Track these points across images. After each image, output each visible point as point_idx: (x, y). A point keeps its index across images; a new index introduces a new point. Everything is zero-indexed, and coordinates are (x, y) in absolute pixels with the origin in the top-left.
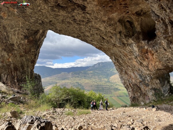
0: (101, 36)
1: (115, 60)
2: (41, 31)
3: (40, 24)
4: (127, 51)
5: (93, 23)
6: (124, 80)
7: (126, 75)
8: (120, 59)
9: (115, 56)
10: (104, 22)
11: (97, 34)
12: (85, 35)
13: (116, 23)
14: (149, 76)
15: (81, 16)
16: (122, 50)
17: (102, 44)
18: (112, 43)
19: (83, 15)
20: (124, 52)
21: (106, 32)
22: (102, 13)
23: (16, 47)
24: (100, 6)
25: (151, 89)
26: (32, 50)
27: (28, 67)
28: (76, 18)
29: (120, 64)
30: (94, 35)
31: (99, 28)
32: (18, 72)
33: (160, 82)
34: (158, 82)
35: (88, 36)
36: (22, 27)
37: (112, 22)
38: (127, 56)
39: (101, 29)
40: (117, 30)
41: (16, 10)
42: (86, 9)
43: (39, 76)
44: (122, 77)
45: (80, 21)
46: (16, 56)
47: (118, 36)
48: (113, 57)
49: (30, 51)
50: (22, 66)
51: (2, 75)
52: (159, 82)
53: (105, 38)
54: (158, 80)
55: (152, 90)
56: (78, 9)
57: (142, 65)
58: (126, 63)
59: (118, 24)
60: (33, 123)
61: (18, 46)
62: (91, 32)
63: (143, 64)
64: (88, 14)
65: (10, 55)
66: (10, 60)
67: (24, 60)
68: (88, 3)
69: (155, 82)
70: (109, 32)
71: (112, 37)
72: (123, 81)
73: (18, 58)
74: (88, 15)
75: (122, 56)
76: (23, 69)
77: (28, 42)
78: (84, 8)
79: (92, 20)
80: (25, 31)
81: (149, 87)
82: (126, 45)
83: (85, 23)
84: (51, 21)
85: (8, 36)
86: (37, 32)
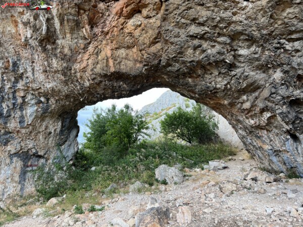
14: (42, 99)
25: (11, 156)
33: (61, 131)
34: (55, 130)
52: (58, 130)
54: (60, 124)
55: (15, 159)
57: (49, 47)
63: (59, 42)
69: (47, 128)
81: (9, 148)
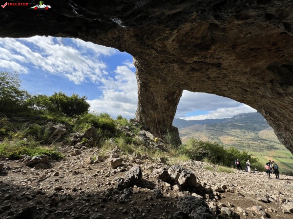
0: (242, 89)
1: (266, 114)
2: (178, 92)
3: (177, 86)
4: (287, 102)
5: (231, 77)
6: (285, 139)
7: (288, 133)
8: (274, 112)
9: (266, 109)
10: (246, 73)
11: (236, 87)
12: (221, 90)
13: (264, 72)
15: (216, 73)
16: (277, 102)
17: (245, 96)
18: (260, 95)
19: (219, 72)
20: (280, 104)
21: (249, 83)
22: (242, 65)
23: (159, 107)
24: (239, 59)
26: (171, 108)
27: (168, 121)
28: (211, 76)
29: (275, 118)
30: (233, 88)
31: (239, 80)
32: (161, 125)
35: (225, 90)
36: (163, 91)
37: (258, 72)
38: (287, 109)
39: (241, 81)
40: (265, 80)
41: (160, 80)
42: (222, 66)
43: (177, 129)
44: (279, 134)
45: (215, 78)
46: (159, 113)
47: (269, 85)
48: (263, 110)
49: (169, 108)
50: (164, 121)
51: (150, 127)
53: (248, 90)
56: (212, 67)
58: (286, 117)
59: (267, 72)
60: (181, 173)
61: (161, 106)
62: (229, 86)
64: (224, 69)
65: (155, 112)
66: (155, 116)
67: (165, 115)
68: (223, 60)
70: (253, 83)
71: (259, 87)
72: (283, 140)
73: (161, 115)
74: (224, 71)
75: (277, 109)
76: (164, 122)
77: (168, 101)
78: (219, 66)
79: (229, 74)
80: (166, 93)
82: (284, 95)
83: (220, 79)
84: (186, 83)
85: (154, 99)
86: (174, 93)
